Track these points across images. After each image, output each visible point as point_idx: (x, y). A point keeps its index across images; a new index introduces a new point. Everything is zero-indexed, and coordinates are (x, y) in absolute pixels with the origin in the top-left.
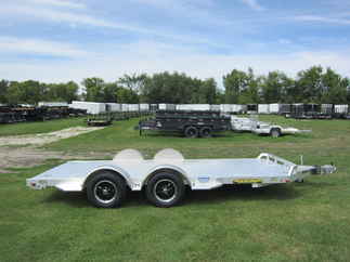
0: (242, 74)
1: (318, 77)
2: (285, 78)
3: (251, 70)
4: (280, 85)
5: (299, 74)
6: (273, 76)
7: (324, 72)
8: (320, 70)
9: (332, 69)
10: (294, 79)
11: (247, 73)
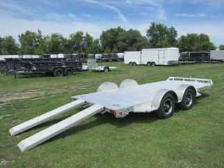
0: (33, 34)
1: (82, 37)
2: (62, 38)
3: (39, 31)
4: (59, 42)
5: (71, 36)
6: (54, 36)
7: (85, 35)
8: (82, 33)
9: (89, 34)
11: (38, 33)
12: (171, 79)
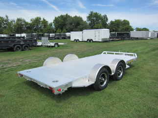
1: (40, 21)
2: (25, 22)
3: (7, 17)
4: (23, 25)
5: (31, 20)
6: (19, 20)
7: (42, 20)
8: (40, 19)
9: (45, 19)
10: (29, 22)
11: (5, 18)
12: (105, 53)
